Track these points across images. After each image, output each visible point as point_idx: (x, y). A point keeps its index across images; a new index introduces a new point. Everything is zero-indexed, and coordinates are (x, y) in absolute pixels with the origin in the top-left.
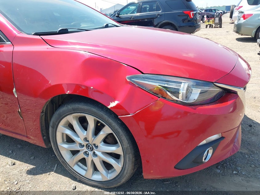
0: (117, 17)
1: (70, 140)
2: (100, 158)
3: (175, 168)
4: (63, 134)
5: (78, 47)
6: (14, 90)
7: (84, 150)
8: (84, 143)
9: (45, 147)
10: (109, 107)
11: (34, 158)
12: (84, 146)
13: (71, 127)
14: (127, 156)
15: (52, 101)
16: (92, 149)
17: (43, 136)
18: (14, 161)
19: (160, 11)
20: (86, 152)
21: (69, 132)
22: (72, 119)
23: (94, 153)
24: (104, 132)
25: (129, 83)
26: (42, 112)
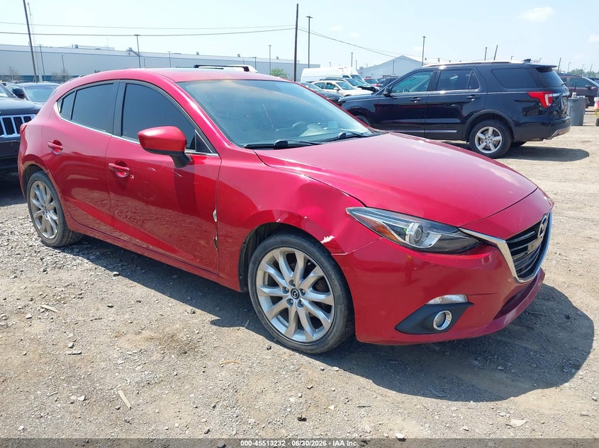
0: (386, 95)
1: (272, 283)
2: (307, 309)
3: (396, 329)
4: (265, 272)
5: (298, 169)
6: (215, 212)
7: (287, 296)
8: (290, 288)
9: (240, 291)
10: (322, 242)
11: (220, 310)
12: (288, 292)
13: (276, 265)
14: (339, 306)
15: (257, 232)
16: (298, 296)
17: (240, 275)
18: (194, 309)
19: (476, 90)
20: (290, 299)
21: (272, 271)
22: (278, 255)
23: (300, 301)
24: (314, 273)
25: (349, 215)
26: (244, 243)
